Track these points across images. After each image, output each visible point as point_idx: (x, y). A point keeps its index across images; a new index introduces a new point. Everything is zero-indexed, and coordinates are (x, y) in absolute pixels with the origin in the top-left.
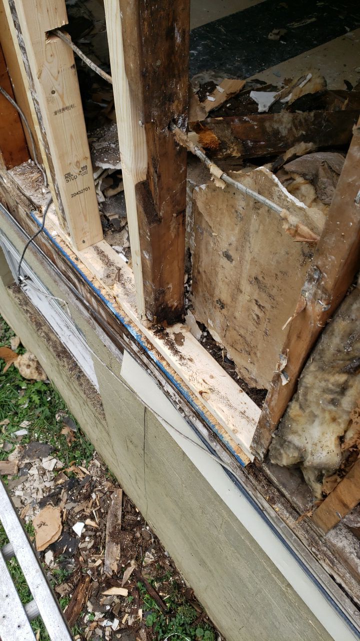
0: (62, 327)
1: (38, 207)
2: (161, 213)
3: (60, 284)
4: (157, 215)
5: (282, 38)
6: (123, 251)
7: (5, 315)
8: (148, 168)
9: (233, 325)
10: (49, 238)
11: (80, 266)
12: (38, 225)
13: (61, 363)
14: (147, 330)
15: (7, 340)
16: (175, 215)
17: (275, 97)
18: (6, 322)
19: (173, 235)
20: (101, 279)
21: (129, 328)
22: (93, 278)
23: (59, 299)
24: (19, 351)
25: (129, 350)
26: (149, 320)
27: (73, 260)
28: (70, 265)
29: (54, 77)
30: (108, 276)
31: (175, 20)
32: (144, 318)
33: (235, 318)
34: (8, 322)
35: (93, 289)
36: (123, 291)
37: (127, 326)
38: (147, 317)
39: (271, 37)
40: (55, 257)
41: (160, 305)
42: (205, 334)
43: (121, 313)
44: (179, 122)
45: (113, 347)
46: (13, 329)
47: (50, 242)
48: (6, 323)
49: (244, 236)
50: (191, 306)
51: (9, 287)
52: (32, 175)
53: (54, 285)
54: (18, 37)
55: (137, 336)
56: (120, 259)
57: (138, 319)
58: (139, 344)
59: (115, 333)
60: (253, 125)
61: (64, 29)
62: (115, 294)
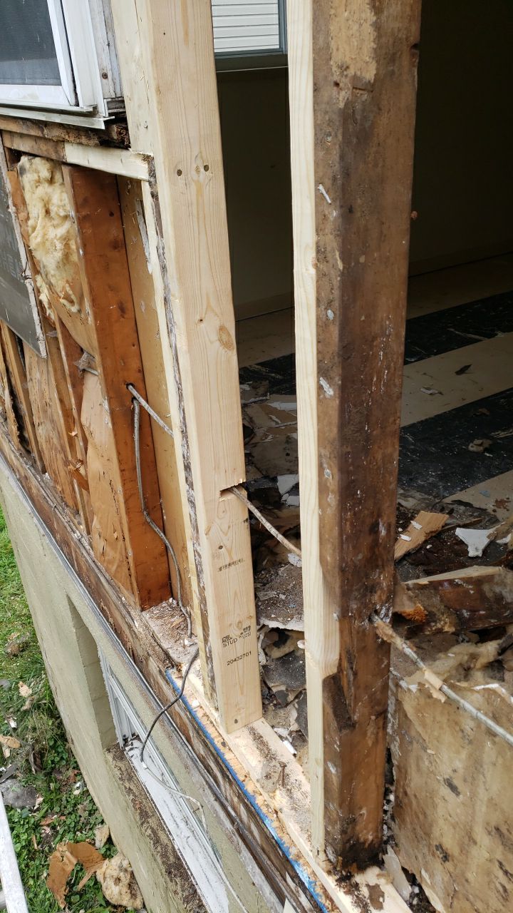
0: (178, 821)
1: (177, 666)
2: (355, 717)
3: (193, 772)
4: (349, 718)
5: (486, 450)
6: (288, 737)
7: (94, 787)
8: (340, 659)
9: (465, 892)
10: (187, 708)
11: (228, 756)
12: (174, 690)
13: (171, 886)
14: (325, 875)
15: (91, 829)
16: (373, 717)
17: (488, 537)
18: (92, 799)
19: (370, 743)
20: (258, 781)
21: (296, 867)
22: (246, 776)
23: (192, 799)
24: (106, 852)
25: (294, 904)
26: (329, 860)
27: (219, 745)
28: (213, 751)
29: (223, 532)
30: (268, 777)
31: (379, 516)
32: (322, 856)
33: (467, 881)
34: (96, 800)
35: (245, 793)
36: (289, 803)
37: (293, 863)
38: (327, 856)
39: (473, 447)
40: (191, 735)
41: (349, 840)
42: (417, 890)
43: (285, 839)
44: (382, 612)
45: (267, 889)
46: (101, 811)
47: (188, 714)
48: (92, 801)
49: (476, 765)
50: (391, 837)
51: (109, 750)
52: (172, 620)
53: (183, 770)
54: (188, 491)
55: (310, 883)
56: (285, 749)
57: (311, 854)
58: (311, 898)
59: (273, 868)
60: (468, 590)
61: (240, 486)
62: (278, 807)
